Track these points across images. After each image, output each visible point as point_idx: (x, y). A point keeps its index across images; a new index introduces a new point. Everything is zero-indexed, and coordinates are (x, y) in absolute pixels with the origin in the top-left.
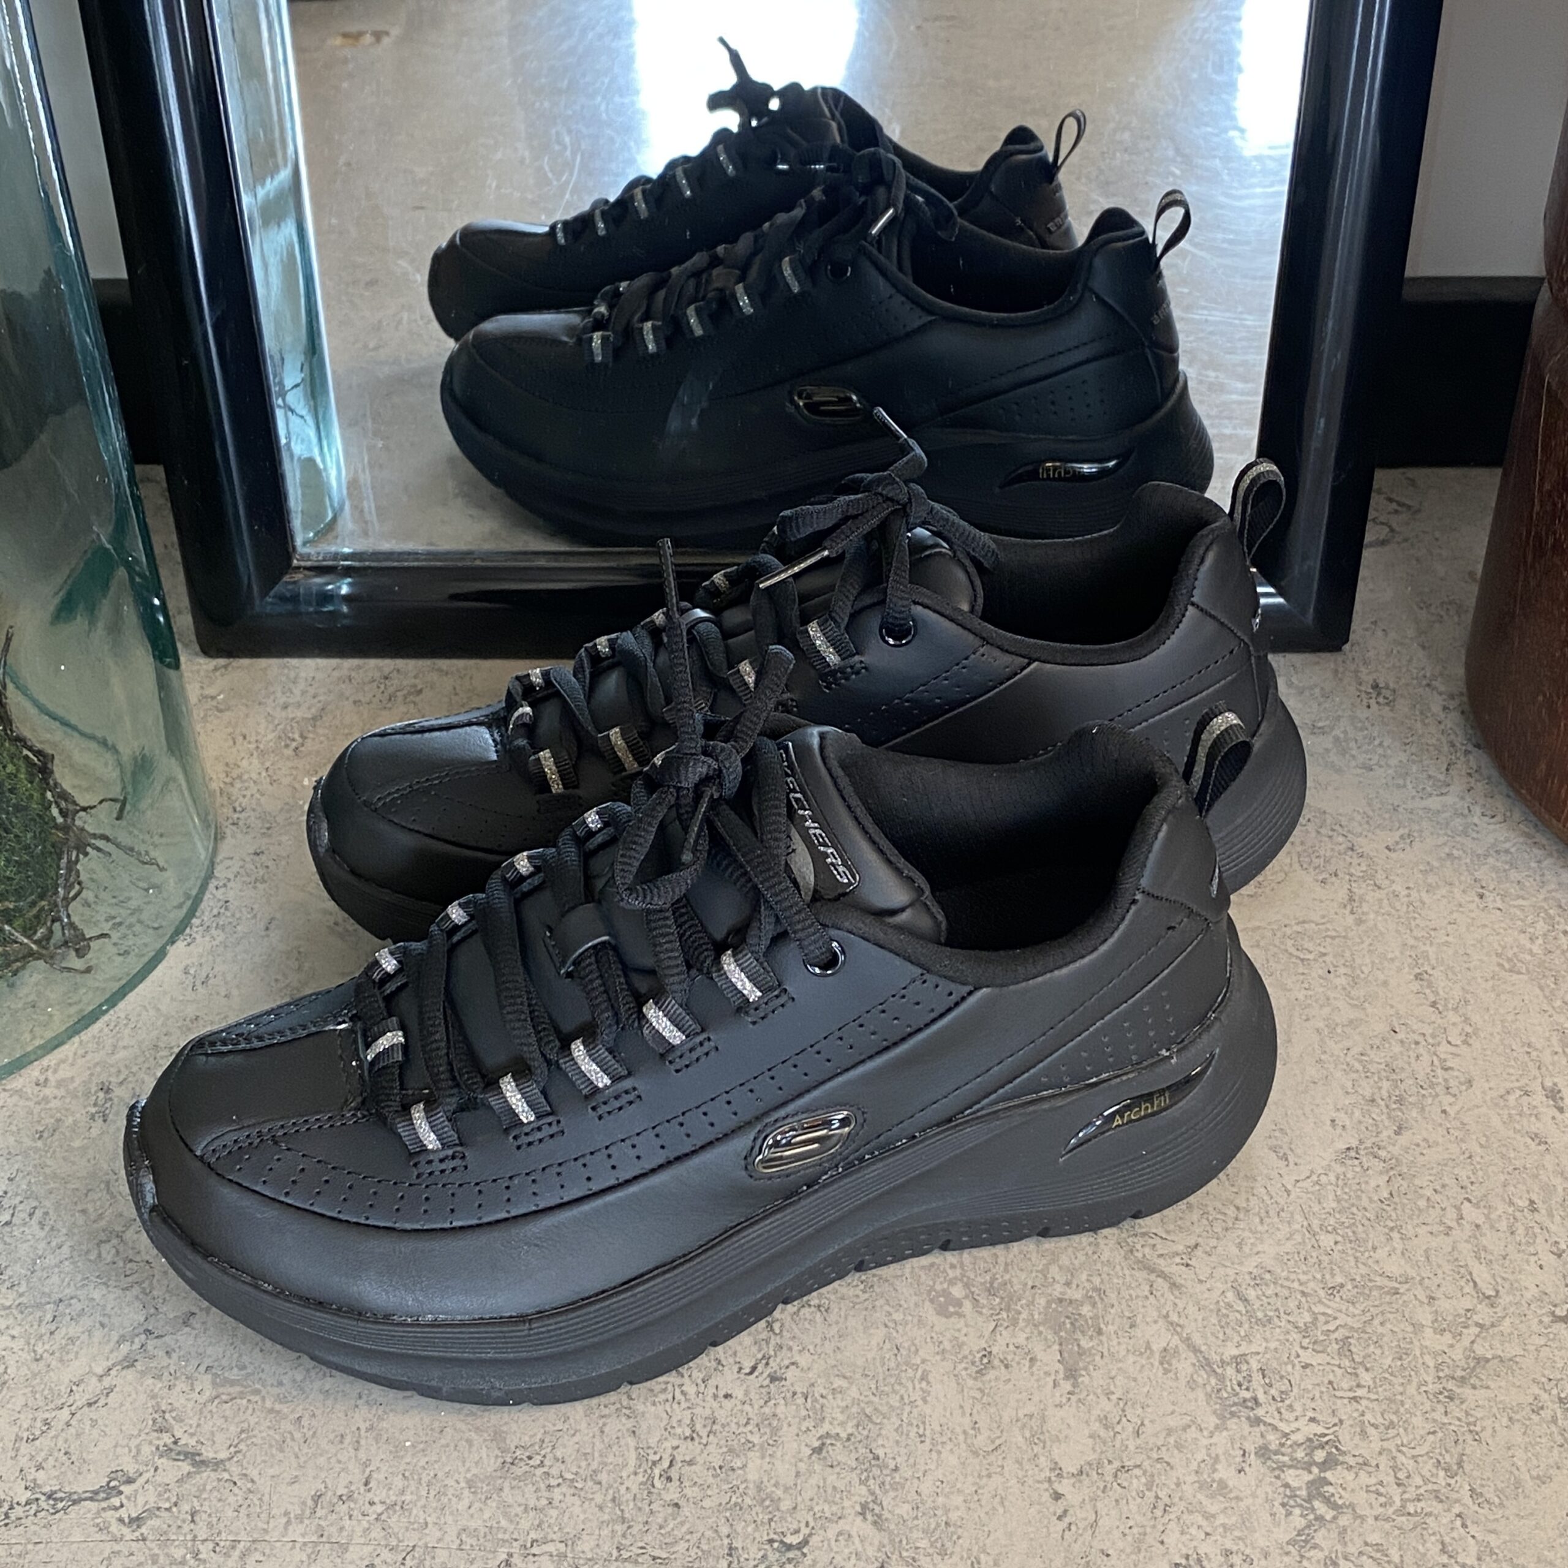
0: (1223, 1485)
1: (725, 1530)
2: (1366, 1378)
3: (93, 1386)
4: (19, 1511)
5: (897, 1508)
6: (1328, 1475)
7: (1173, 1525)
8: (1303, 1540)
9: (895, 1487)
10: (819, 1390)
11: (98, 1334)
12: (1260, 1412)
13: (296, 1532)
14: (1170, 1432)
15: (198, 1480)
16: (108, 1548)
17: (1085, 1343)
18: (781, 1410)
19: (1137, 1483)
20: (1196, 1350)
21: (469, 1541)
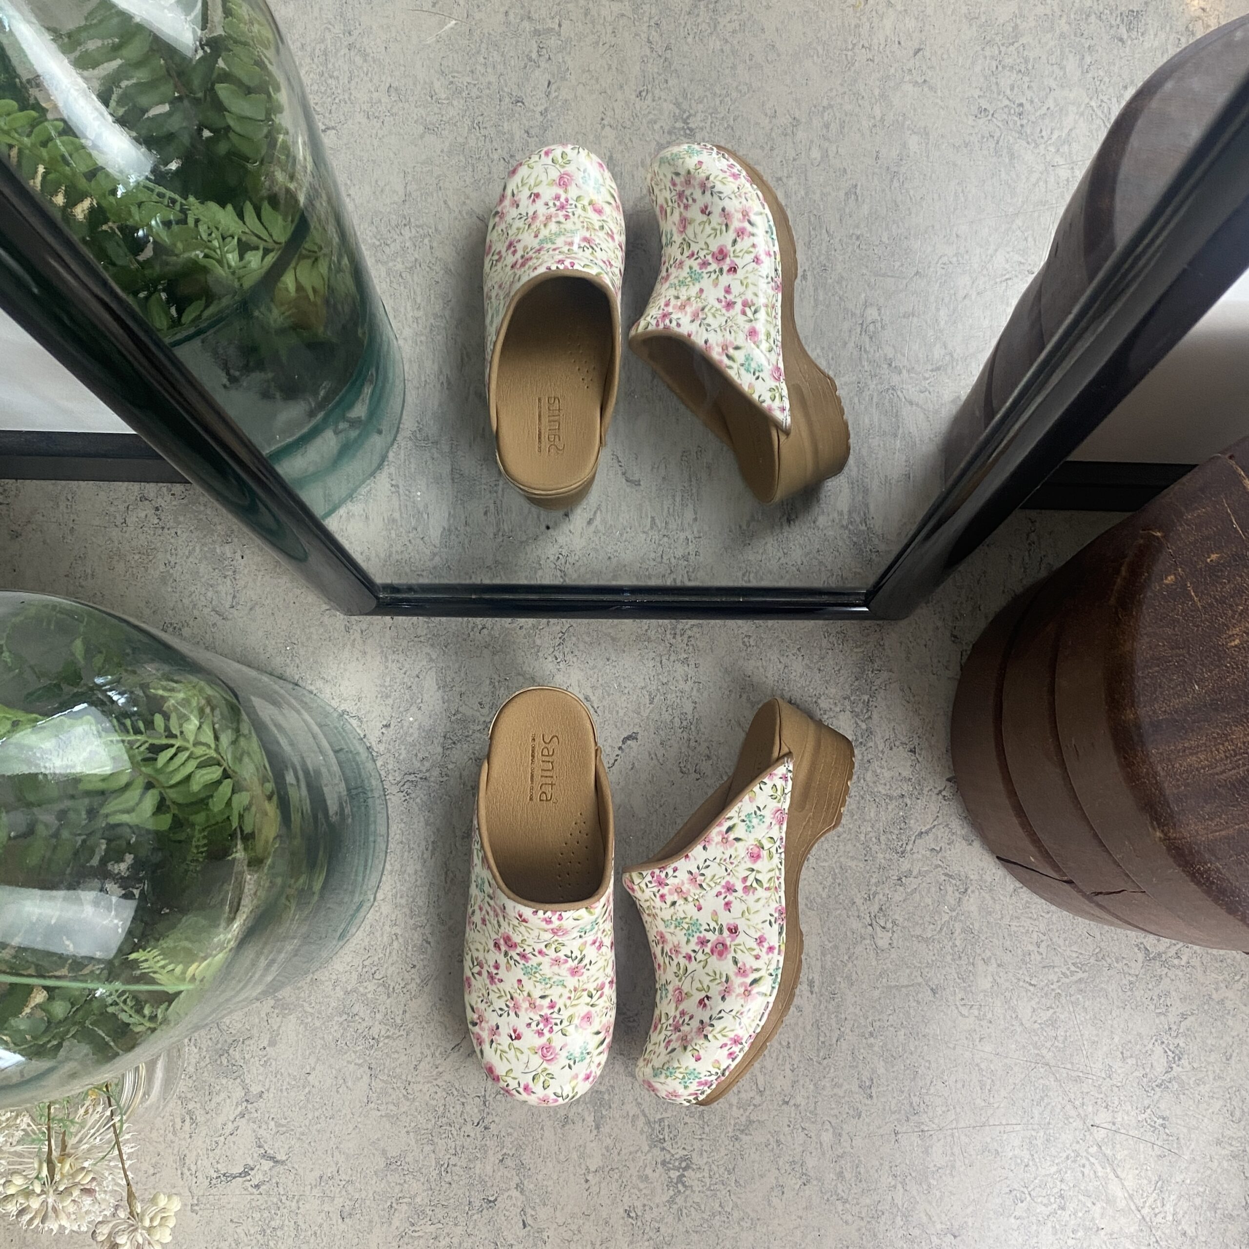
0: (647, 1177)
1: (467, 1194)
2: (707, 1129)
3: (230, 1127)
4: (214, 1181)
5: (529, 1186)
6: (685, 1173)
7: (627, 1195)
8: (672, 1201)
9: (530, 1177)
10: (503, 1134)
11: (228, 1101)
12: (665, 1145)
13: (315, 1192)
14: (631, 1153)
15: (277, 1169)
16: (249, 1197)
17: (604, 1112)
19: (616, 1176)
20: (645, 1116)
21: (377, 1197)
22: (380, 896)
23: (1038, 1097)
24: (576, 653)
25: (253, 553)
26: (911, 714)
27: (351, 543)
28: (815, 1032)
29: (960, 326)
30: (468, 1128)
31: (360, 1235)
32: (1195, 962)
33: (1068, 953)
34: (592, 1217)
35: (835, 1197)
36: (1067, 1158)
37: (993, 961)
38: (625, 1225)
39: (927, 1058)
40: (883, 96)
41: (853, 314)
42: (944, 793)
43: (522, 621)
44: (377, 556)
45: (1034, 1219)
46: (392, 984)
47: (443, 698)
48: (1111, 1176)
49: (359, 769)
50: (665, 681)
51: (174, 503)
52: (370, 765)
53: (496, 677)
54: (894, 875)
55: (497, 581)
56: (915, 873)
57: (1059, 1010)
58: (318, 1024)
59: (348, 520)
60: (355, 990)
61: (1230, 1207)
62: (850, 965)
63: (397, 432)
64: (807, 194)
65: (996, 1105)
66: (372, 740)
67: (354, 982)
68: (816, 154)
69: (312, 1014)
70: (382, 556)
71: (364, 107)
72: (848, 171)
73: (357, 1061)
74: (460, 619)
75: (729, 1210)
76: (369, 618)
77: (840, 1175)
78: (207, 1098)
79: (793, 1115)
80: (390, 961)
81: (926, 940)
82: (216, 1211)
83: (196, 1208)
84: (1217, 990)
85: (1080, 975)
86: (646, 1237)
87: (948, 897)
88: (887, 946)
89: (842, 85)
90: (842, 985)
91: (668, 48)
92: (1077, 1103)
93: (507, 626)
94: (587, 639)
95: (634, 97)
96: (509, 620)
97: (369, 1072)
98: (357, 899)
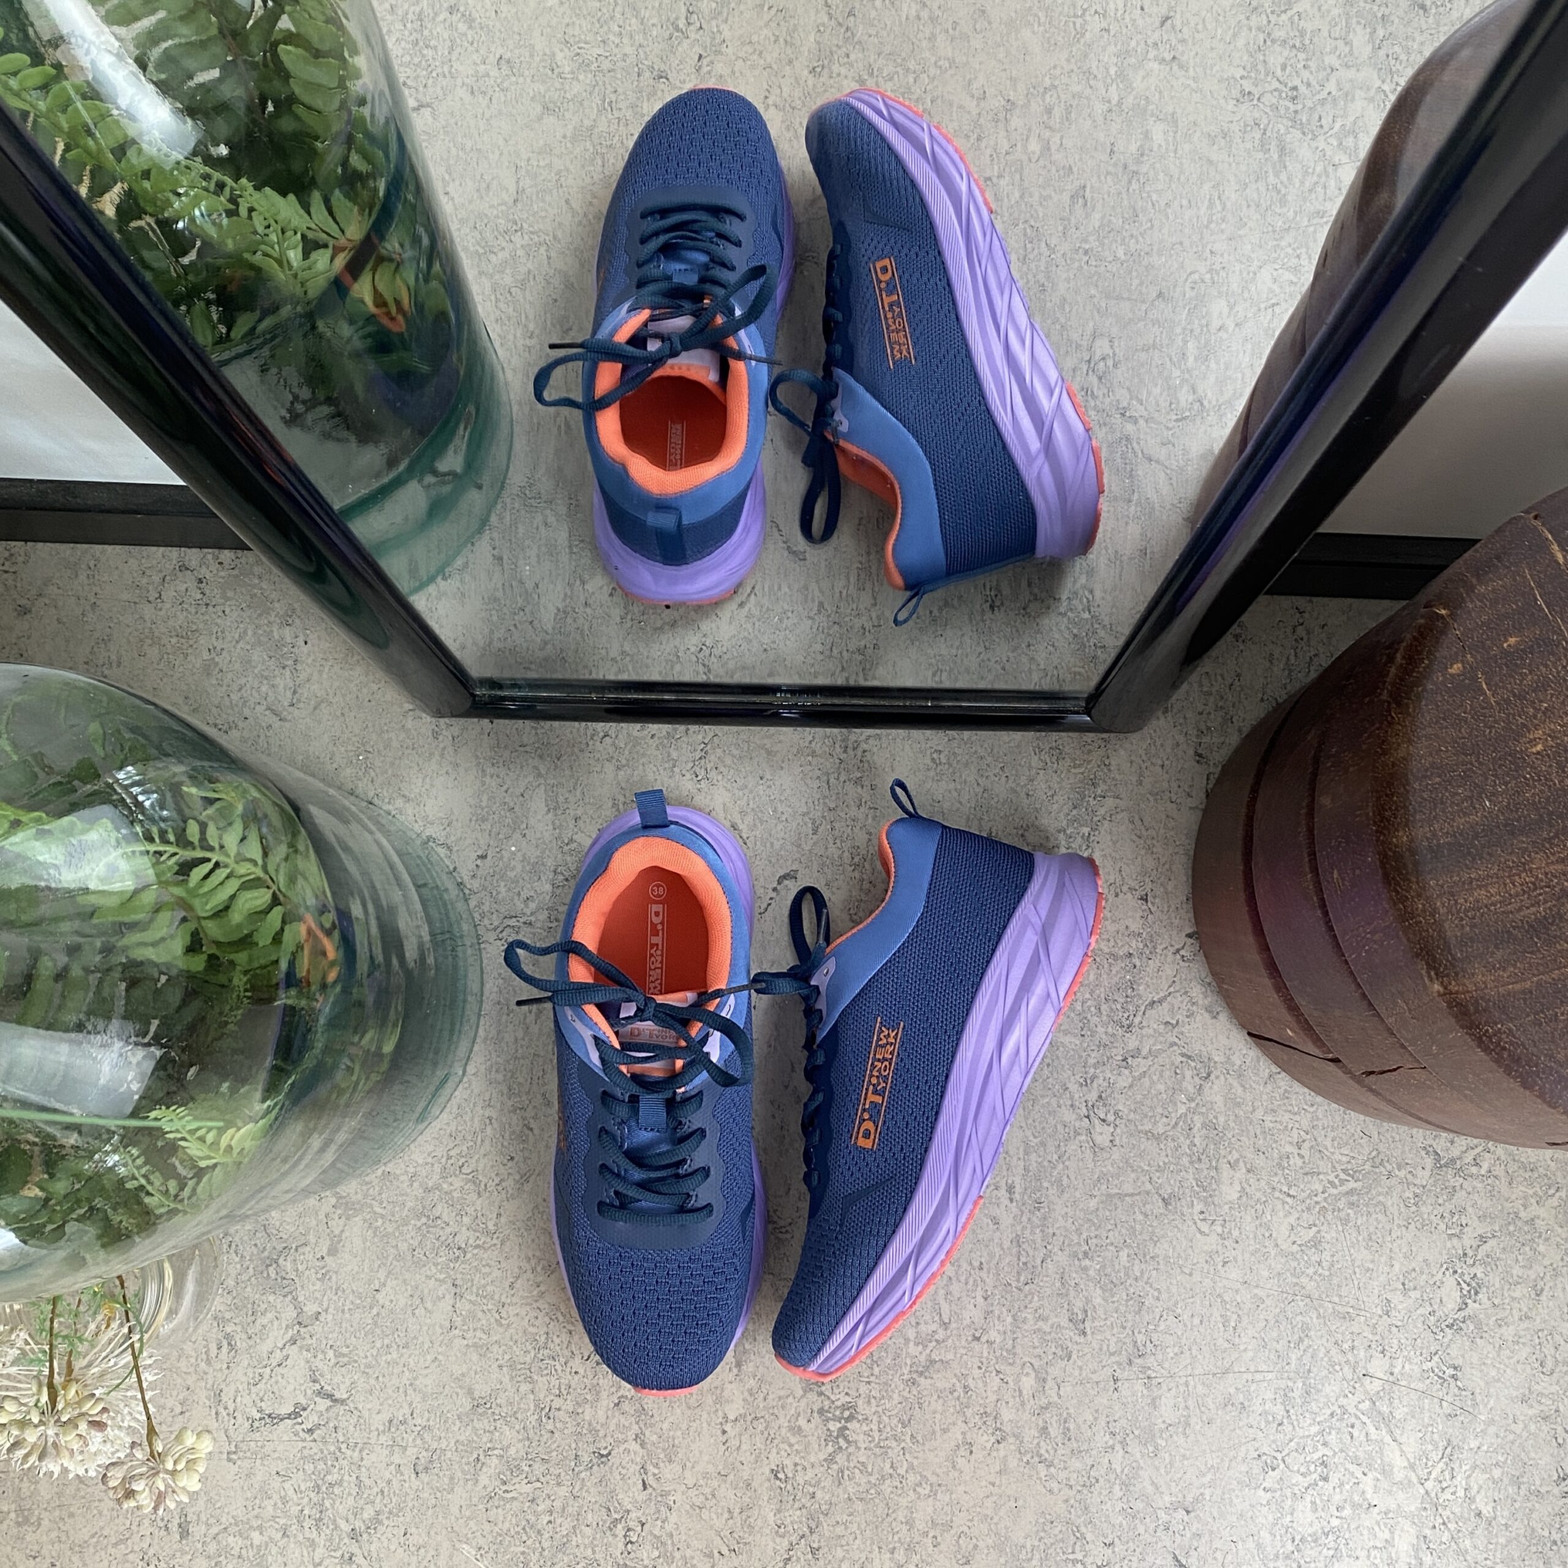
0: (800, 1428)
1: (573, 1446)
2: (876, 1370)
3: (278, 1356)
4: (256, 1424)
5: (651, 1437)
6: (848, 1425)
7: (774, 1450)
8: (830, 1460)
9: (653, 1426)
11: (276, 1323)
12: (823, 1388)
13: (383, 1439)
14: (780, 1398)
15: (335, 1410)
16: (301, 1444)
17: (747, 1346)
18: (601, 1382)
19: (760, 1428)
21: (460, 1447)
22: (471, 1069)
23: (1296, 1337)
24: (722, 769)
25: (319, 638)
26: (1143, 852)
27: (441, 627)
28: (1014, 1250)
29: (1213, 365)
30: (576, 1364)
31: (439, 1495)
32: (1499, 1171)
33: (1337, 1157)
34: (731, 1477)
35: (1037, 1459)
36: (1332, 1415)
37: (1241, 1164)
38: (771, 1489)
39: (1155, 1286)
40: (1121, 75)
41: (1078, 346)
42: (1182, 952)
43: (654, 728)
44: (475, 643)
45: (1288, 1492)
46: (484, 1180)
47: (553, 823)
48: (1388, 1439)
49: (446, 909)
50: (832, 805)
51: (222, 574)
52: (460, 906)
53: (622, 799)
54: (1118, 1053)
55: (624, 677)
56: (1145, 1052)
57: (1324, 1228)
58: (390, 1230)
59: (439, 598)
60: (438, 1187)
61: (1538, 1483)
62: (1061, 1166)
63: (502, 487)
64: (1022, 197)
65: (1242, 1347)
66: (465, 874)
67: (436, 1177)
68: (1034, 146)
69: (382, 1216)
70: (481, 644)
71: (467, 81)
72: (1075, 170)
73: (438, 1276)
74: (576, 724)
75: (902, 1471)
76: (462, 721)
77: (1044, 1431)
78: (250, 1319)
79: (985, 1354)
80: (482, 1151)
81: (1157, 1138)
82: (258, 1461)
83: (234, 1457)
84: (1525, 1206)
85: (1352, 1184)
86: (797, 1505)
87: (1185, 1084)
88: (1108, 1144)
89: (1068, 60)
90: (1050, 1191)
91: (851, 14)
92: (1346, 1346)
93: (636, 733)
94: (735, 752)
95: (806, 72)
96: (638, 726)
97: (453, 1290)
98: (440, 1073)
